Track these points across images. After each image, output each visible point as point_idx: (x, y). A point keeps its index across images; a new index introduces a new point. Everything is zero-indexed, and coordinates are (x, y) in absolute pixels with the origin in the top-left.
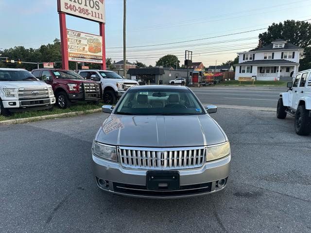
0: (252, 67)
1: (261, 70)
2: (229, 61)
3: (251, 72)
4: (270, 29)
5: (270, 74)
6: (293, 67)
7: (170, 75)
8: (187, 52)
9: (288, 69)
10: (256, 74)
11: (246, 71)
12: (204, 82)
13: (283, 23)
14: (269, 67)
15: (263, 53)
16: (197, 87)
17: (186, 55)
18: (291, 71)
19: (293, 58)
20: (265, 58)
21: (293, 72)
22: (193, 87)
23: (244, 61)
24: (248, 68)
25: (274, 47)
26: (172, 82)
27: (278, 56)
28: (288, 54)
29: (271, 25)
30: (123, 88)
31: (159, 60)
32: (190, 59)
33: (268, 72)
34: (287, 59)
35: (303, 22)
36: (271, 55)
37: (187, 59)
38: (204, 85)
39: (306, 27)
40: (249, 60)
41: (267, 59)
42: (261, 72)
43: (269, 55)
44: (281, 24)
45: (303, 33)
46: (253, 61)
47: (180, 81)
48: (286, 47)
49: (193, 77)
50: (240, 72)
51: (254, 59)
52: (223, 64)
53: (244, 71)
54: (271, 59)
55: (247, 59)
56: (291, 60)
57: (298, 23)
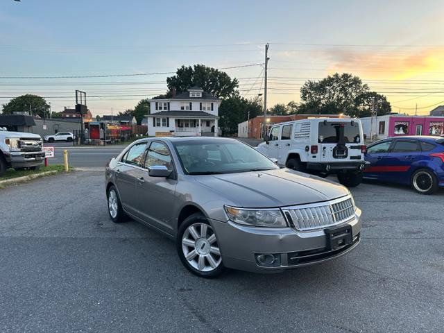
0: (168, 119)
1: (179, 123)
2: (129, 110)
3: (168, 126)
4: (179, 72)
5: (189, 129)
6: (213, 121)
7: (45, 128)
8: (79, 93)
9: (208, 123)
10: (174, 129)
11: (161, 125)
12: (108, 138)
13: (193, 69)
14: (188, 120)
15: (179, 102)
16: (99, 145)
17: (77, 97)
18: (212, 126)
19: (212, 110)
20: (182, 108)
21: (214, 126)
22: (93, 145)
23: (158, 111)
24: (164, 120)
25: (191, 96)
26: (50, 138)
27: (196, 107)
28: (206, 105)
29: (180, 68)
30: (19, 146)
31: (9, 102)
32: (83, 104)
33: (187, 126)
34: (207, 111)
35: (213, 69)
36: (189, 105)
37: (79, 103)
38: (109, 143)
39: (217, 75)
40: (163, 110)
41: (185, 110)
42: (179, 126)
43: (186, 105)
44: (190, 68)
45: (214, 81)
46: (169, 111)
47: (65, 137)
48: (204, 97)
49: (91, 131)
50: (154, 126)
51: (169, 109)
52: (120, 113)
53: (159, 125)
54: (189, 110)
55: (161, 108)
56: (210, 112)
57: (208, 69)
